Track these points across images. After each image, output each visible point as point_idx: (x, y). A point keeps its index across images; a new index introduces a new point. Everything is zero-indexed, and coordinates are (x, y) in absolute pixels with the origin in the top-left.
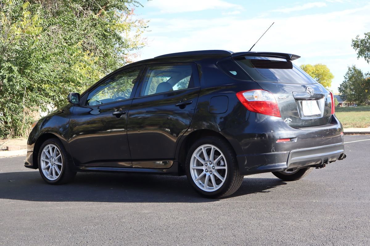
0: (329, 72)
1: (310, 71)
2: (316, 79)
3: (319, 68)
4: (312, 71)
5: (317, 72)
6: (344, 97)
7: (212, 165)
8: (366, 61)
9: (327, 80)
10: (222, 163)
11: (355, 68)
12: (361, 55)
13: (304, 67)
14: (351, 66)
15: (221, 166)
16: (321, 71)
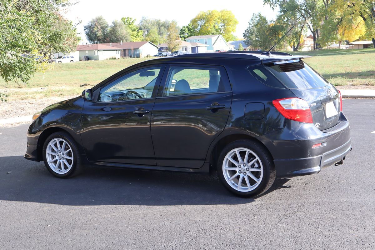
0: (234, 18)
1: (216, 17)
2: (221, 24)
3: (225, 13)
4: (218, 17)
5: (222, 17)
6: (248, 42)
7: (246, 167)
8: (272, 9)
9: (232, 25)
10: (256, 165)
11: (260, 14)
12: (267, 2)
13: (210, 12)
14: (257, 13)
15: (255, 168)
16: (226, 17)
